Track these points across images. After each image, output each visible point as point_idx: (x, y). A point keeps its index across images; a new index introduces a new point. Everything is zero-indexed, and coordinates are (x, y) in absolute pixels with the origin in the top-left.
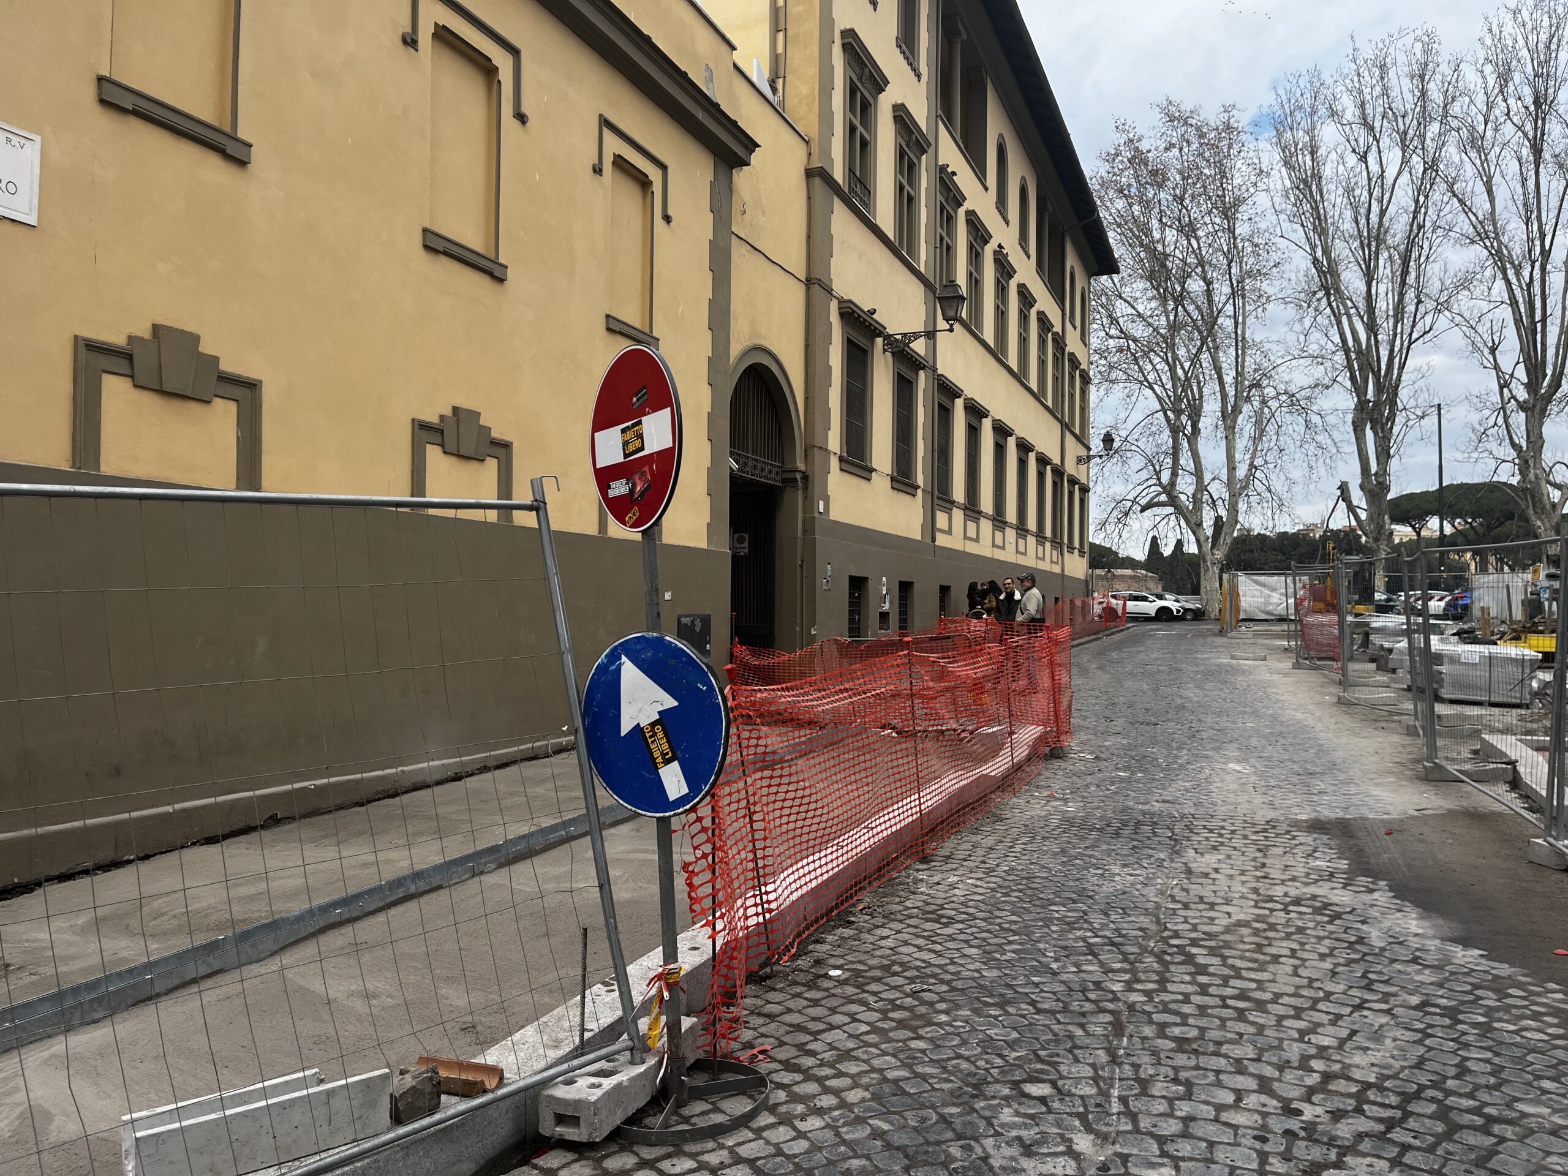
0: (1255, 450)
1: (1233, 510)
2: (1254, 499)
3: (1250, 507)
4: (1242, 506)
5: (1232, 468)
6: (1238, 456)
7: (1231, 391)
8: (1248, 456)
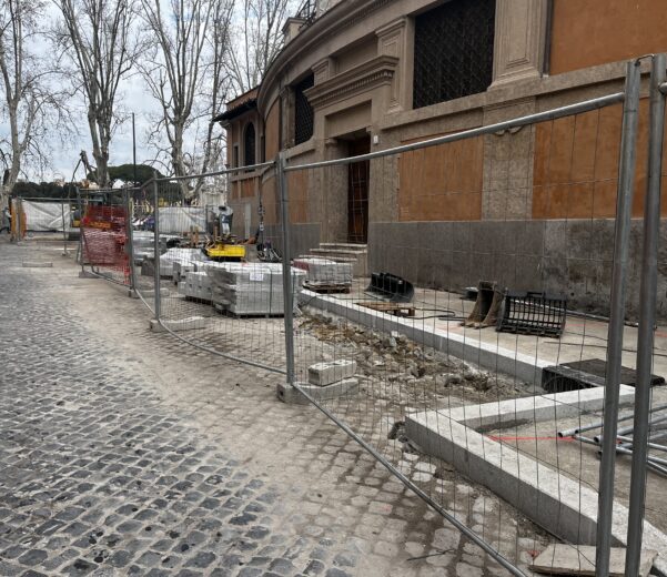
0: (29, 126)
1: (16, 161)
2: (29, 157)
3: (27, 162)
4: (22, 161)
5: (15, 135)
6: (19, 129)
7: (13, 88)
8: (25, 130)
